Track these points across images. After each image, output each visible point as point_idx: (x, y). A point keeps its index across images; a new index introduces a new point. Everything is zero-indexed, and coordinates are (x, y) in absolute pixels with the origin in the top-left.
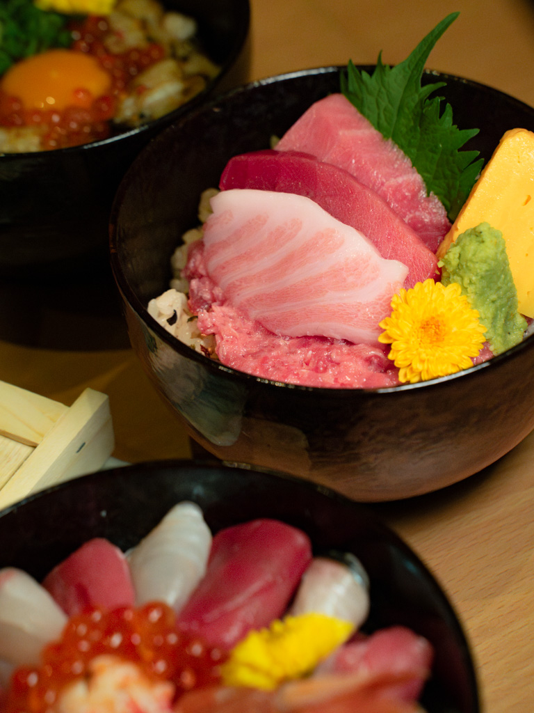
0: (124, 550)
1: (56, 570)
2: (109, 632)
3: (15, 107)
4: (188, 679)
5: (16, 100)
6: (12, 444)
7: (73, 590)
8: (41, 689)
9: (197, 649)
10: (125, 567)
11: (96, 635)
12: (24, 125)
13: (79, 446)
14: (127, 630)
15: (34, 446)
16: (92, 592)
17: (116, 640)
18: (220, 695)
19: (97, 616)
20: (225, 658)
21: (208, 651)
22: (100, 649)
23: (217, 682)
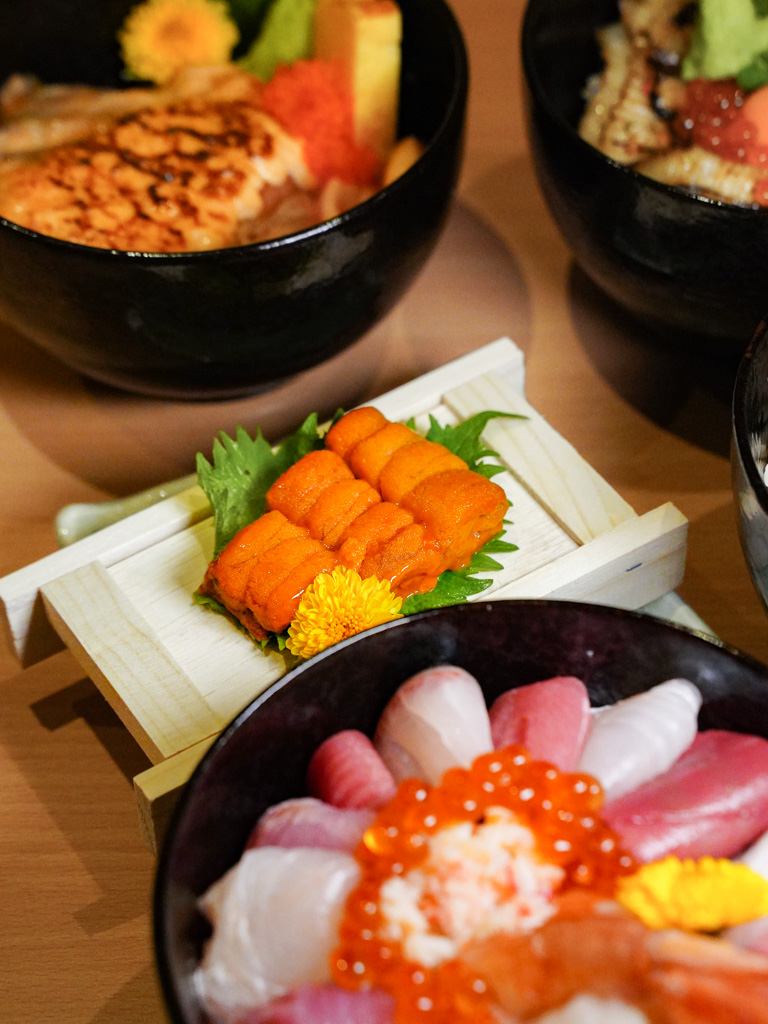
0: (594, 704)
1: (514, 692)
2: (520, 785)
3: (746, 135)
4: (583, 873)
5: (751, 127)
6: (558, 532)
7: (515, 722)
8: (424, 810)
9: (607, 845)
10: (585, 723)
11: (506, 780)
12: (744, 161)
13: (635, 564)
14: (542, 789)
15: (580, 544)
16: (531, 733)
17: (527, 794)
18: (604, 907)
19: (520, 760)
20: (632, 870)
21: (619, 853)
22: (503, 798)
23: (611, 892)
